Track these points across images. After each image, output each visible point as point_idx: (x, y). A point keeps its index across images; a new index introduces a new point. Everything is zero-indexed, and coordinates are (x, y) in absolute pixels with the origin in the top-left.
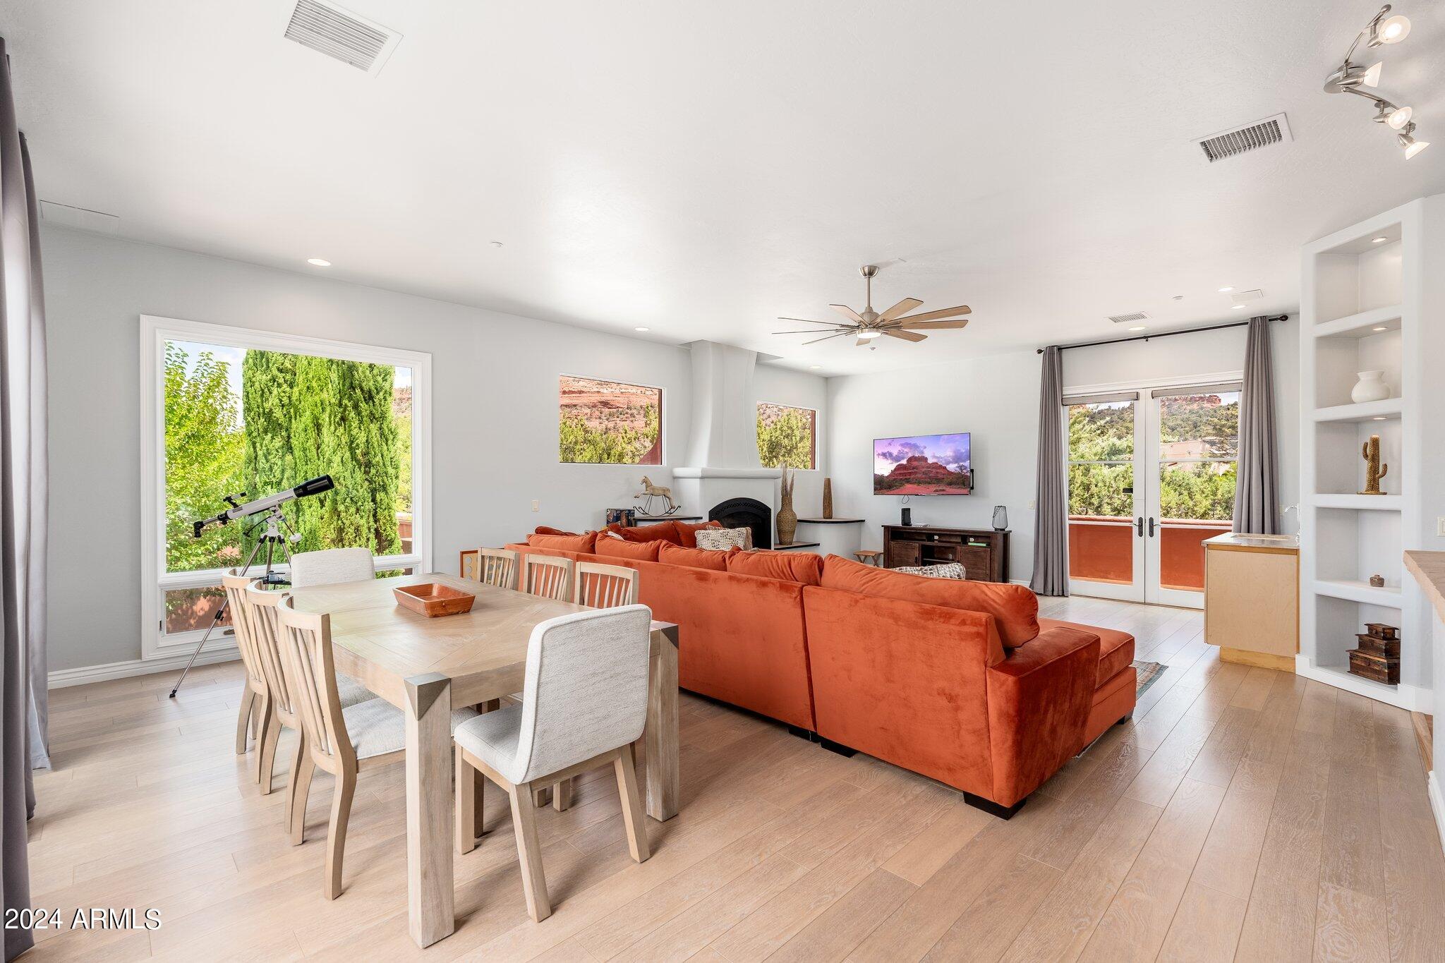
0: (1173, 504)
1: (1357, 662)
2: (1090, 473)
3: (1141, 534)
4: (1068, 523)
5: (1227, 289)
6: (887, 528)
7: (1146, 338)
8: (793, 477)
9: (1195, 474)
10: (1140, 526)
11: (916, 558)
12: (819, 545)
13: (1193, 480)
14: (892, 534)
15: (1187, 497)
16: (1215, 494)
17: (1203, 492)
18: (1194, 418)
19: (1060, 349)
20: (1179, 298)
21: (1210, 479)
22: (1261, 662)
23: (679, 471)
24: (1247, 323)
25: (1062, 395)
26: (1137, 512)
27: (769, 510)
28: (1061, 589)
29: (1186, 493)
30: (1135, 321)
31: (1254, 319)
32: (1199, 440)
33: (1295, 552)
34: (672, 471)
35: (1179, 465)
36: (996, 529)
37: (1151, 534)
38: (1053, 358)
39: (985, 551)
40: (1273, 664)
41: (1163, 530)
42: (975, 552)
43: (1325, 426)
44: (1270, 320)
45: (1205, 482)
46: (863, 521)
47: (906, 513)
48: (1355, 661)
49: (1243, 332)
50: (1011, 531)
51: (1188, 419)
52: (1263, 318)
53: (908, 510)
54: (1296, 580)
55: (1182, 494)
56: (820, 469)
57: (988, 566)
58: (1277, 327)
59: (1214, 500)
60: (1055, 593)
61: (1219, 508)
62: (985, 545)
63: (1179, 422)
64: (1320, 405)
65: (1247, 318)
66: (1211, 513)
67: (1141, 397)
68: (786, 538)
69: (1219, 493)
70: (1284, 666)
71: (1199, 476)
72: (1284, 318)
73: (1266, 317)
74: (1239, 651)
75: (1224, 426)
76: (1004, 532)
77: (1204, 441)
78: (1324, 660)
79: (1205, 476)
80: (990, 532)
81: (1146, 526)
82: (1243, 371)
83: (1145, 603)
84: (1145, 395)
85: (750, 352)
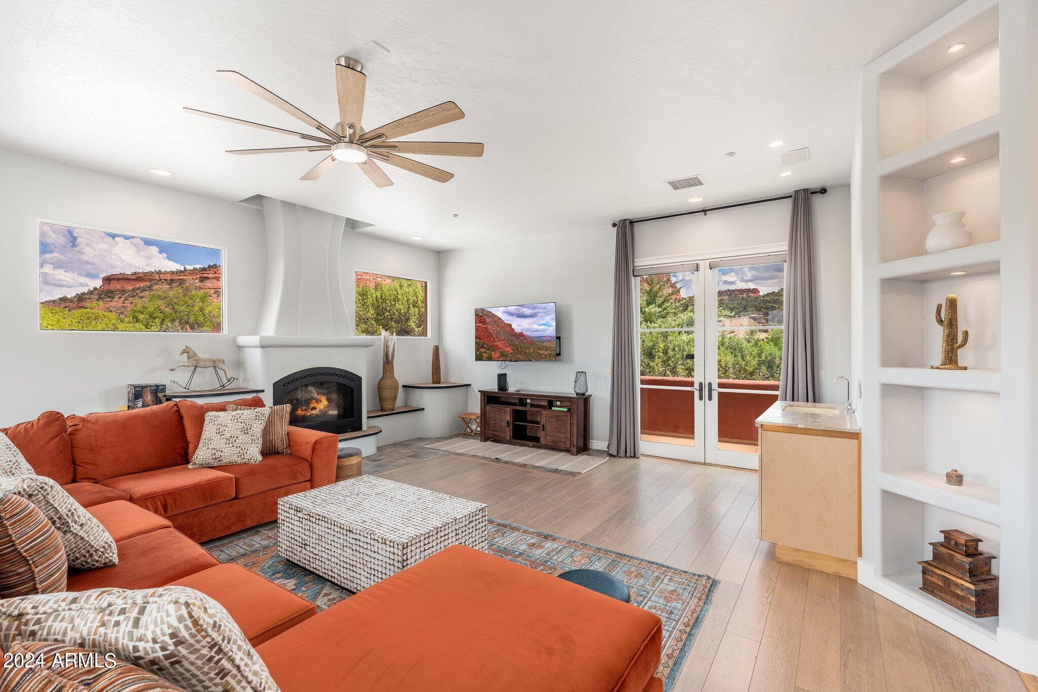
0: (730, 365)
1: (932, 579)
2: (668, 339)
3: (701, 398)
4: (639, 386)
5: (777, 144)
6: (483, 393)
7: (705, 211)
8: (394, 345)
9: (745, 339)
10: (701, 390)
11: (508, 421)
12: (423, 409)
13: (745, 344)
14: (489, 399)
15: (740, 359)
16: (760, 356)
17: (751, 354)
18: (744, 302)
19: (632, 222)
20: (731, 154)
21: (756, 344)
22: (819, 565)
23: (243, 340)
24: (791, 197)
25: (634, 267)
26: (697, 378)
27: (360, 379)
28: (632, 450)
29: (739, 355)
30: (692, 188)
31: (797, 192)
32: (747, 317)
33: (855, 436)
34: (235, 340)
35: (735, 333)
36: (578, 394)
37: (710, 398)
38: (626, 231)
39: (566, 416)
40: (831, 568)
41: (720, 393)
42: (559, 416)
43: (890, 285)
44: (812, 193)
45: (753, 346)
46: (470, 385)
47: (502, 378)
48: (930, 578)
49: (789, 203)
50: (591, 396)
51: (741, 303)
52: (806, 191)
53: (505, 375)
54: (857, 470)
55: (737, 356)
56: (431, 337)
57: (569, 430)
58: (817, 200)
59: (760, 361)
60: (628, 455)
61: (763, 367)
62: (566, 410)
63: (736, 305)
64: (885, 258)
65: (790, 190)
66: (757, 371)
67: (701, 268)
68: (388, 405)
69: (763, 355)
70: (844, 571)
71: (749, 342)
72: (823, 191)
73: (807, 189)
74: (797, 550)
75: (762, 307)
76: (584, 397)
77: (750, 317)
78: (891, 571)
79: (753, 341)
80: (572, 398)
81: (705, 390)
82: (787, 243)
83: (705, 464)
84: (704, 266)
85: (336, 218)
